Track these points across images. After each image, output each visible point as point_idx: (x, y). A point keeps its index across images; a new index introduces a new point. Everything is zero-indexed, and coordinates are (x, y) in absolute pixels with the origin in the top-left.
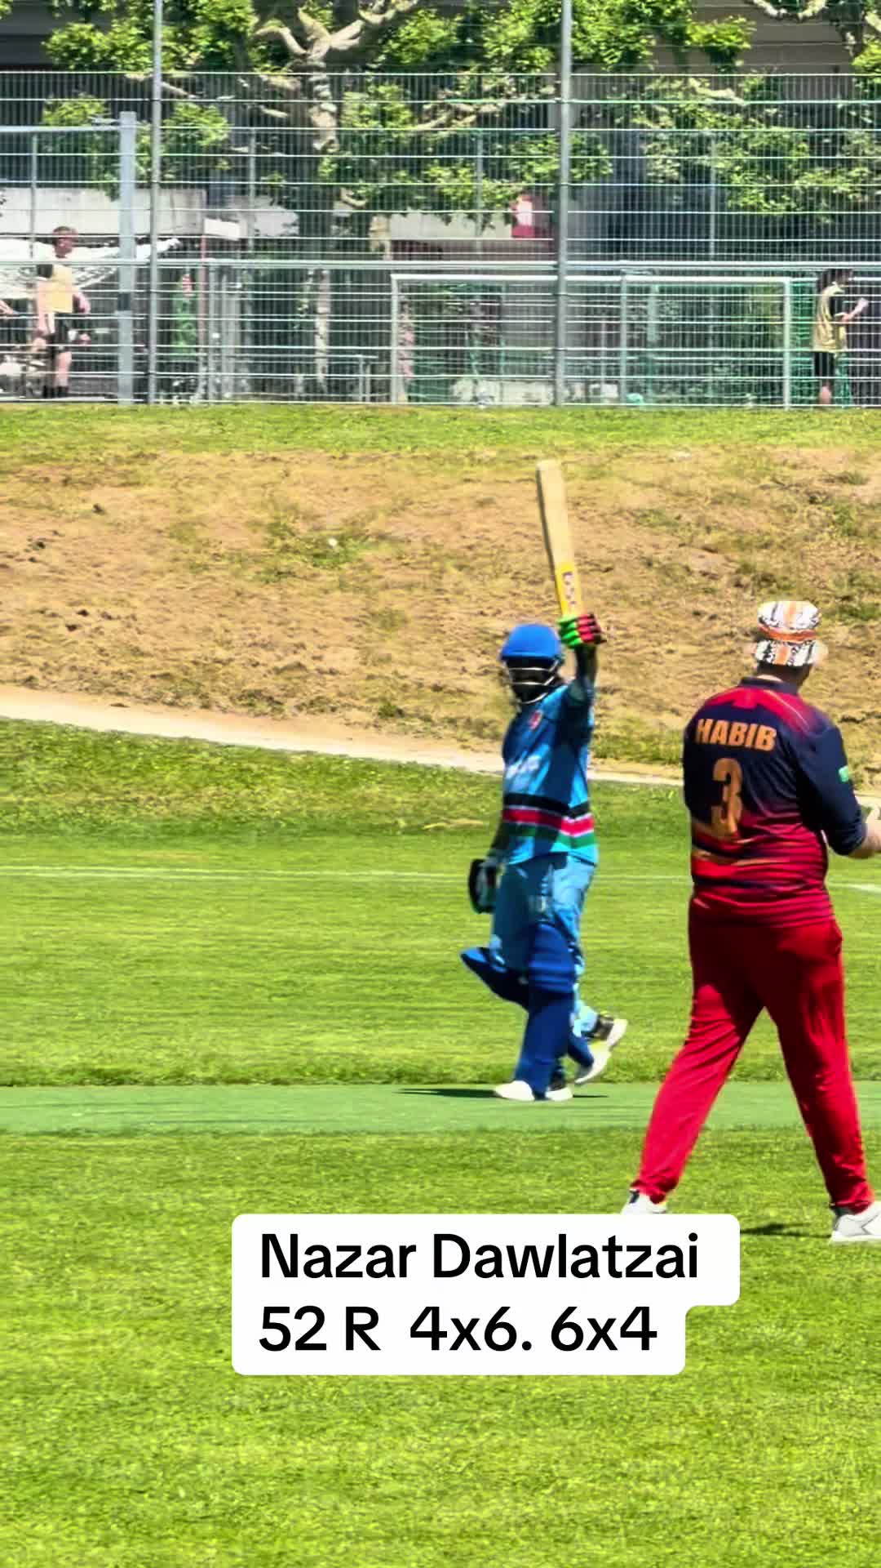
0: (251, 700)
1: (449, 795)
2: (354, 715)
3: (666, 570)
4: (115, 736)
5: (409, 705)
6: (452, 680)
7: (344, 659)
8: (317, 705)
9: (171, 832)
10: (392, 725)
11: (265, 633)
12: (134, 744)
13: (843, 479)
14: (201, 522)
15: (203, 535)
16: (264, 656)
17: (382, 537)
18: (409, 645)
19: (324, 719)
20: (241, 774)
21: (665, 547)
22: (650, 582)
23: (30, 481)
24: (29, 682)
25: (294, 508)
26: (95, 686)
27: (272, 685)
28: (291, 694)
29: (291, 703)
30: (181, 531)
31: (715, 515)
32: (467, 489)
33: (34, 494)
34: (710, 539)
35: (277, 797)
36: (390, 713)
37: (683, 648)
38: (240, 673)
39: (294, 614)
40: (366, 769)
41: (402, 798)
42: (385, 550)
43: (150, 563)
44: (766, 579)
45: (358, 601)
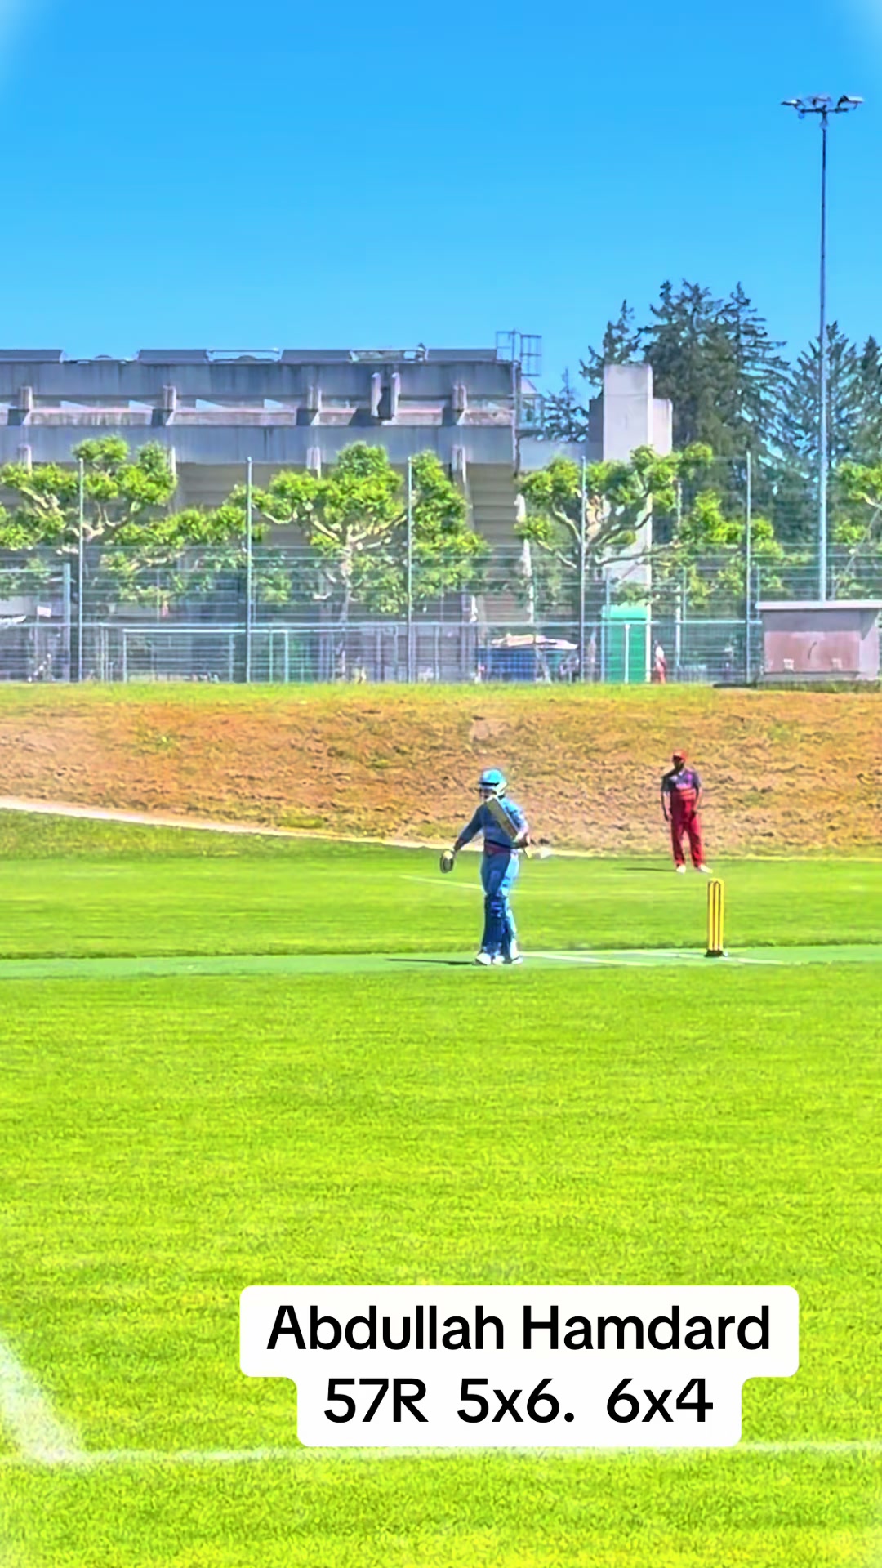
0: (135, 804)
1: (222, 841)
2: (178, 810)
3: (301, 750)
4: (83, 818)
5: (200, 805)
6: (216, 795)
7: (174, 787)
8: (163, 806)
9: (111, 858)
10: (192, 813)
11: (139, 776)
12: (91, 821)
13: (371, 712)
14: (109, 731)
15: (110, 736)
16: (139, 786)
17: (183, 737)
18: (198, 781)
19: (164, 811)
20: (137, 834)
21: (299, 739)
22: (295, 754)
23: (38, 715)
24: (43, 797)
25: (147, 726)
26: (75, 799)
27: (143, 798)
28: (150, 801)
29: (151, 805)
30: (101, 735)
31: (319, 727)
32: (217, 717)
33: (39, 720)
34: (318, 737)
35: (153, 843)
36: (191, 808)
37: (309, 781)
38: (130, 792)
39: (150, 769)
40: (186, 832)
41: (204, 844)
42: (186, 742)
43: (89, 748)
44: (341, 754)
45: (176, 762)
